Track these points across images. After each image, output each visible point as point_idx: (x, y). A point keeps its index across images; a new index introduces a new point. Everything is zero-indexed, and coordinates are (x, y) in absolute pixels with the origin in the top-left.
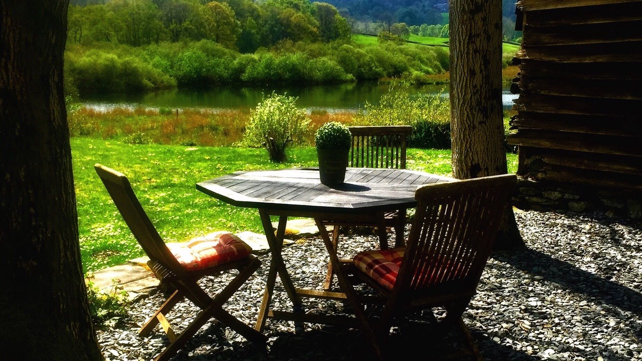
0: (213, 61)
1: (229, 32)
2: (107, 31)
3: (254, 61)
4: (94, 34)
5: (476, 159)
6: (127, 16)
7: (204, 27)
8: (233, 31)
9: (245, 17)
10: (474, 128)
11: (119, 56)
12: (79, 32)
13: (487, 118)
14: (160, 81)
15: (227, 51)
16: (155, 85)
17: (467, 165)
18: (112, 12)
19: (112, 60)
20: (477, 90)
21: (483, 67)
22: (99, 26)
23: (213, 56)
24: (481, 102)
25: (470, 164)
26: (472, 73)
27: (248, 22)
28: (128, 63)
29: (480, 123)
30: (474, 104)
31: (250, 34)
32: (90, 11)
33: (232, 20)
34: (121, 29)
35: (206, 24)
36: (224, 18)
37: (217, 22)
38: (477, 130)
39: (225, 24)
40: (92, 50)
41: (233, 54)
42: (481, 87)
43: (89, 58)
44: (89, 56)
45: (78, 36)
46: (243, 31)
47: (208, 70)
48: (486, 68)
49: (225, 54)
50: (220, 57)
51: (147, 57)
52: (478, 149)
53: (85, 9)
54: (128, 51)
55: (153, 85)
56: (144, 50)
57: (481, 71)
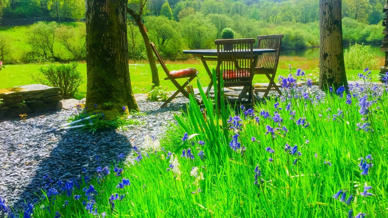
0: (349, 30)
1: (364, 12)
2: (290, 16)
3: (376, 29)
4: (283, 17)
5: (326, 51)
6: (303, 6)
7: (348, 10)
8: (367, 12)
9: (376, 3)
10: (325, 37)
11: (294, 29)
12: (275, 17)
13: (331, 33)
14: (316, 43)
15: (359, 24)
16: (312, 45)
17: (322, 54)
18: (295, 5)
19: (289, 32)
20: (327, 21)
21: (329, 11)
22: (286, 13)
23: (350, 27)
24: (328, 26)
25: (323, 53)
26: (325, 13)
27: (377, 6)
28: (298, 33)
29: (328, 35)
30: (325, 27)
31: (378, 13)
32: (283, 5)
33: (367, 5)
34: (298, 14)
35: (349, 8)
36: (362, 4)
37: (357, 6)
38: (326, 38)
39: (361, 7)
40: (280, 26)
41: (363, 25)
42: (328, 19)
43: (277, 31)
44: (277, 30)
45: (275, 19)
46: (374, 12)
47: (346, 36)
48: (330, 11)
49: (358, 26)
50: (354, 28)
51: (310, 29)
52: (327, 47)
53: (281, 3)
54: (299, 26)
55: (311, 45)
56: (309, 25)
57: (328, 12)
